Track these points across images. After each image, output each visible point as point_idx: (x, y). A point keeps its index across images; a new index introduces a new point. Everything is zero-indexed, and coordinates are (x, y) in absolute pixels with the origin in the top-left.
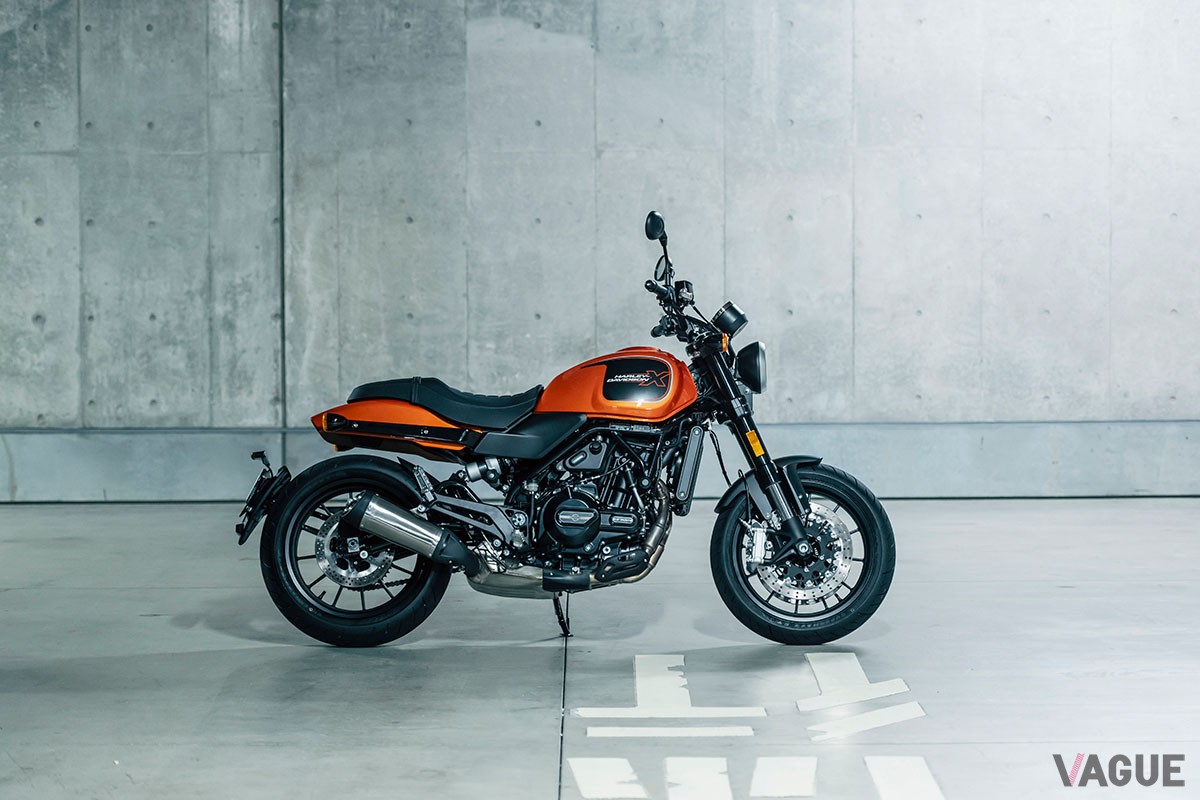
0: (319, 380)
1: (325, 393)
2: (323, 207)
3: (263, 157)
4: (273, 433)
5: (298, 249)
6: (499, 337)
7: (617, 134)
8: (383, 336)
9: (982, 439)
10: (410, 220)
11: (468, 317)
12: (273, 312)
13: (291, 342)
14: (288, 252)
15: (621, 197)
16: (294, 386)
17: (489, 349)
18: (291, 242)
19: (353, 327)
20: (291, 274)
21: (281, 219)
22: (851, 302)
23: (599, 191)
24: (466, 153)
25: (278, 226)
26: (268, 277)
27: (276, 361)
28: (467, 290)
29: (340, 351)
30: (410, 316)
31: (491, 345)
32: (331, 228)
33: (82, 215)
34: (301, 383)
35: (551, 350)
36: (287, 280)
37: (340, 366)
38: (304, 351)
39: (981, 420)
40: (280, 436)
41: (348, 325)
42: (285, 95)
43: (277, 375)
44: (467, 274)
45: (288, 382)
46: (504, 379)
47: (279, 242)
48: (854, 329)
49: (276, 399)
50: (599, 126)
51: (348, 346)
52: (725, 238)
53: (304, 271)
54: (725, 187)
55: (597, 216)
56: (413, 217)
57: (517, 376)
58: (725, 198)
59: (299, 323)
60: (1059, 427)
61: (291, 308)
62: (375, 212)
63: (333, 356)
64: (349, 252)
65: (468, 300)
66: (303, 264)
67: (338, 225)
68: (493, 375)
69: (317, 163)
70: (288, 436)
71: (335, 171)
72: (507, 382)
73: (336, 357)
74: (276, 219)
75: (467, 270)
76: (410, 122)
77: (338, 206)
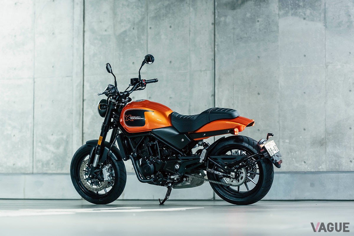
2: (229, 90)
3: (208, 72)
5: (220, 106)
6: (290, 138)
7: (333, 59)
10: (259, 94)
11: (279, 130)
17: (287, 142)
18: (217, 103)
21: (214, 95)
23: (327, 81)
24: (279, 68)
25: (213, 97)
30: (259, 130)
31: (287, 141)
32: (231, 98)
33: (147, 95)
35: (309, 142)
42: (216, 49)
44: (279, 114)
46: (292, 154)
47: (213, 103)
50: (327, 56)
55: (326, 90)
56: (260, 93)
57: (297, 152)
62: (247, 91)
65: (279, 124)
67: (234, 96)
68: (288, 152)
69: (226, 74)
71: (233, 76)
72: (293, 155)
74: (212, 95)
75: (279, 112)
76: (259, 57)
77: (234, 89)
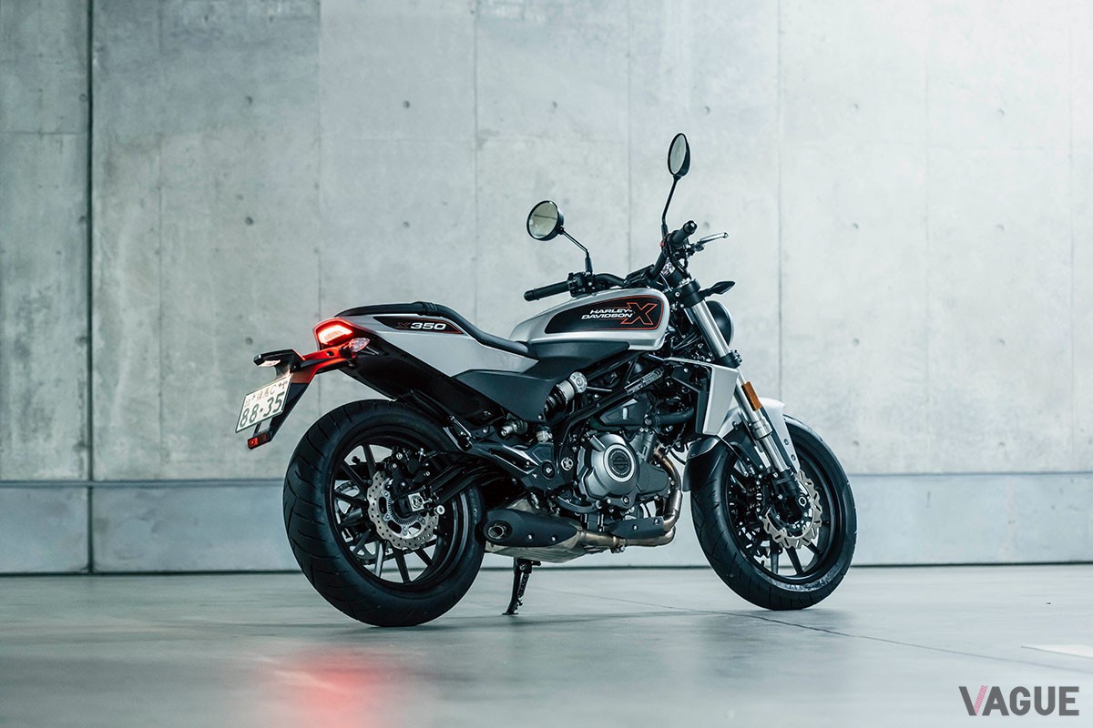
0: (135, 420)
1: (142, 438)
2: (142, 204)
3: (67, 138)
4: (76, 487)
5: (110, 255)
7: (501, 120)
8: (216, 364)
9: (929, 494)
10: (250, 221)
12: (78, 334)
13: (100, 373)
14: (97, 259)
15: (507, 197)
16: (104, 429)
18: (102, 247)
19: (178, 354)
20: (101, 289)
21: (88, 218)
22: (777, 328)
23: (481, 189)
24: (319, 140)
25: (85, 226)
26: (72, 291)
27: (81, 396)
28: (320, 309)
29: (161, 384)
30: (250, 341)
32: (152, 230)
34: (112, 424)
36: (95, 294)
37: (161, 404)
38: (116, 385)
39: (928, 471)
40: (85, 491)
41: (171, 352)
42: (95, 62)
43: (82, 415)
44: (320, 289)
45: (96, 423)
47: (86, 246)
48: (780, 360)
49: (81, 445)
50: (480, 110)
51: (171, 377)
52: (630, 249)
53: (117, 284)
54: (630, 186)
55: (477, 219)
56: (254, 218)
58: (630, 202)
59: (110, 347)
60: (1016, 479)
61: (101, 329)
62: (207, 211)
63: (153, 390)
64: (174, 260)
66: (116, 274)
67: (160, 227)
69: (135, 148)
70: (96, 492)
71: (158, 158)
73: (157, 391)
74: (82, 218)
75: (320, 282)
76: (250, 99)
77: (160, 203)
